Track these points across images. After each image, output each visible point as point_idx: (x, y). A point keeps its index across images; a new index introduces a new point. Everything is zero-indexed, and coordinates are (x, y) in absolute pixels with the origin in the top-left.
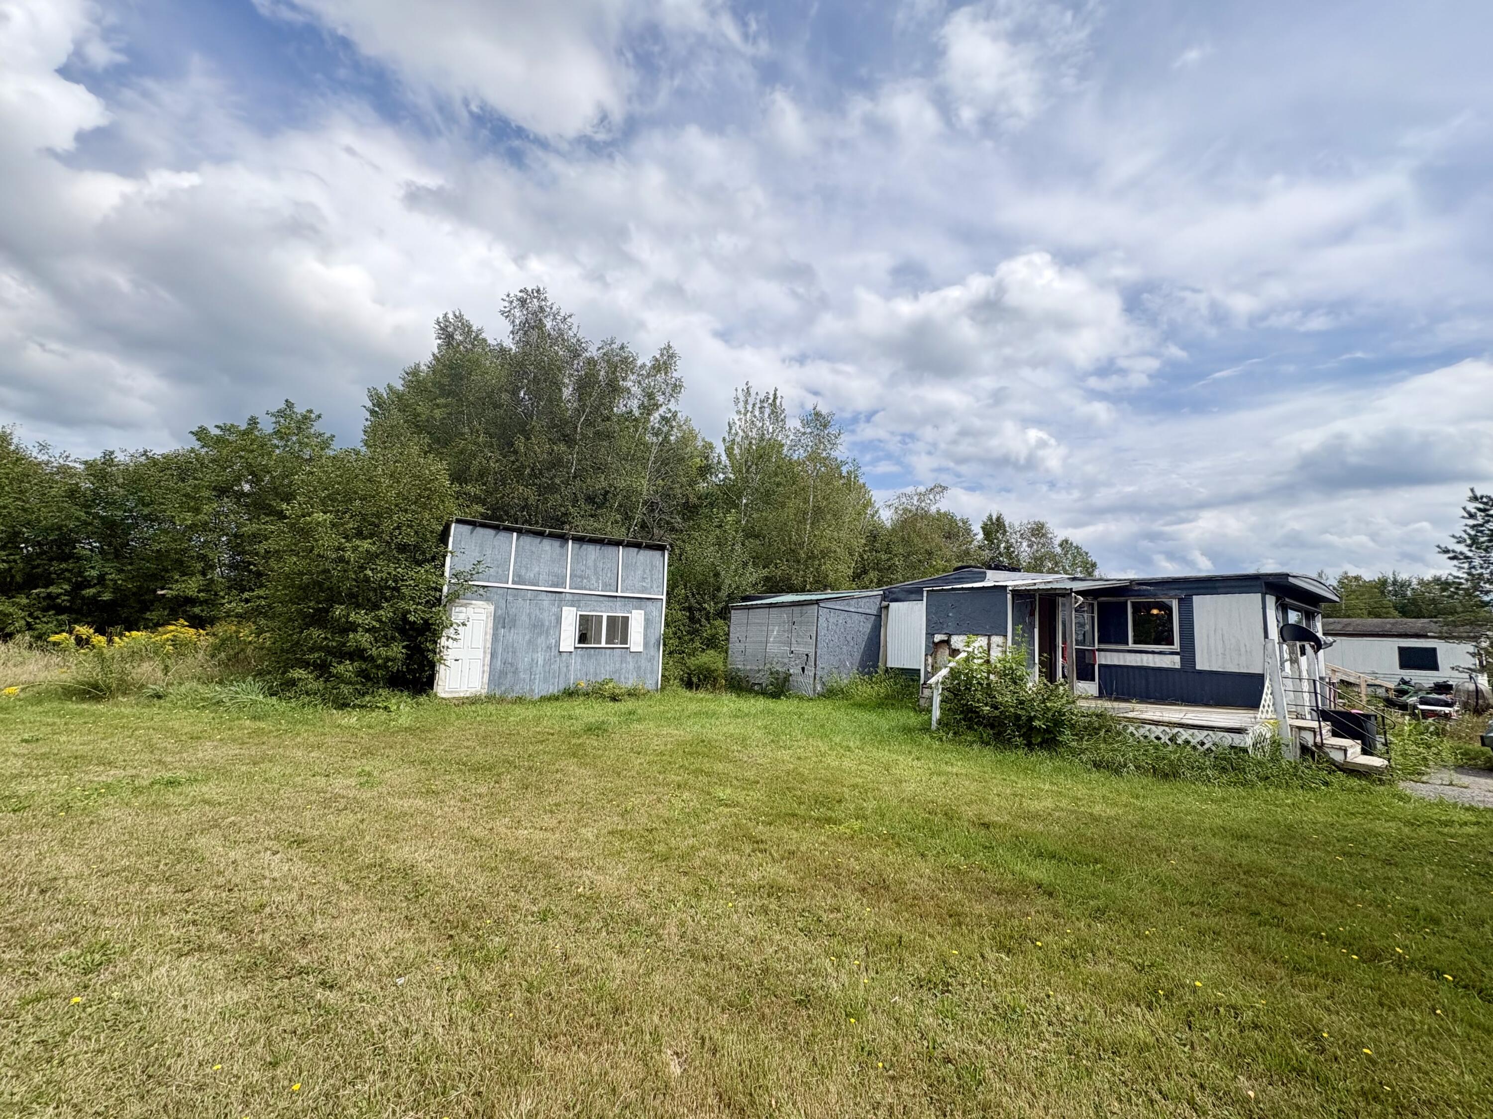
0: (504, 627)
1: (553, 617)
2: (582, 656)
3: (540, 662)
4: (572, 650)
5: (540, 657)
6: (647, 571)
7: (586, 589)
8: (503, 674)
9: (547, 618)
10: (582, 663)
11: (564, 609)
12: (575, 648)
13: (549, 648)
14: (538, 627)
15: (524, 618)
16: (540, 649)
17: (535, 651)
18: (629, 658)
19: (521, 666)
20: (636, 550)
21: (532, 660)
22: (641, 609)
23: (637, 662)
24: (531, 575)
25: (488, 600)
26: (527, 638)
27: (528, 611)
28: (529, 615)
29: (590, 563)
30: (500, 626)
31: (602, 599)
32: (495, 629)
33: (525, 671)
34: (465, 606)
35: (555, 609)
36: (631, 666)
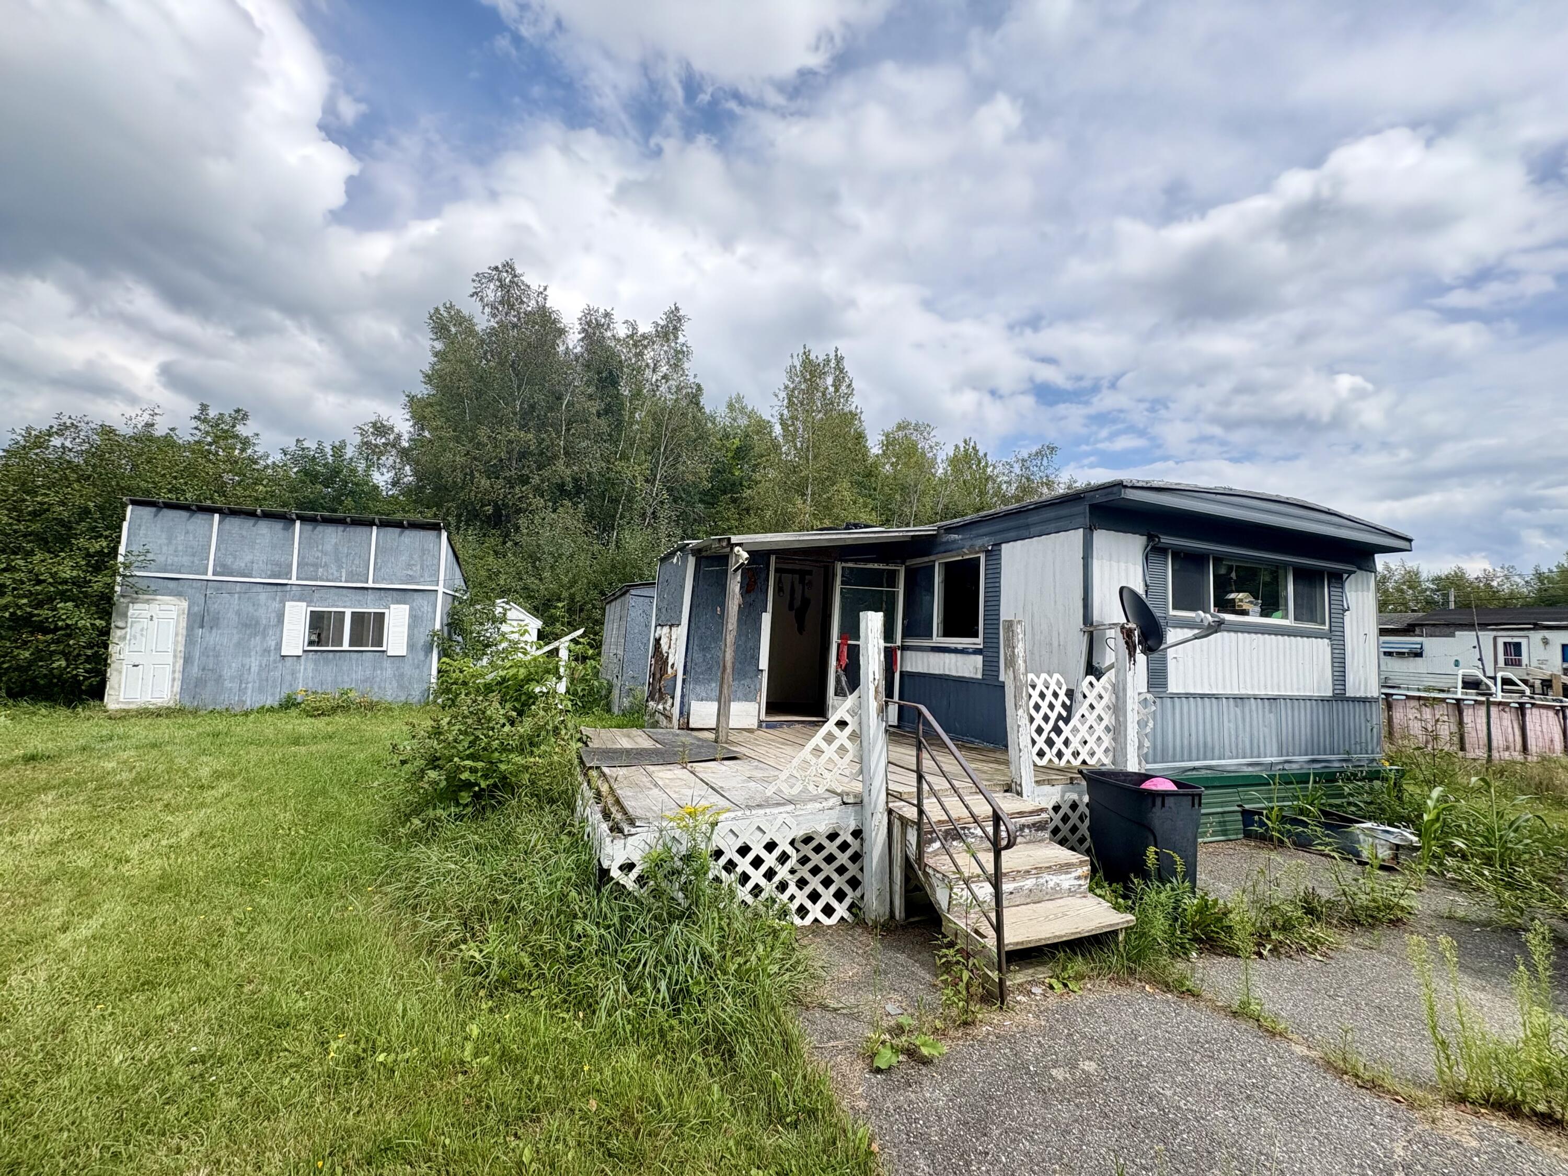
0: (202, 627)
1: (273, 615)
2: (316, 662)
3: (255, 669)
4: (300, 653)
5: (254, 664)
6: (415, 556)
7: (322, 580)
8: (200, 683)
9: (264, 615)
10: (316, 670)
11: (287, 604)
12: (305, 651)
13: (267, 651)
14: (251, 626)
15: (231, 615)
16: (253, 653)
17: (247, 655)
18: (387, 664)
19: (227, 673)
20: (398, 530)
21: (243, 666)
22: (405, 603)
23: (398, 668)
24: (240, 564)
25: (179, 594)
26: (236, 638)
27: (237, 608)
28: (238, 613)
29: (329, 547)
30: (196, 625)
31: (345, 591)
32: (190, 629)
33: (232, 679)
34: (147, 601)
35: (276, 605)
36: (389, 672)
